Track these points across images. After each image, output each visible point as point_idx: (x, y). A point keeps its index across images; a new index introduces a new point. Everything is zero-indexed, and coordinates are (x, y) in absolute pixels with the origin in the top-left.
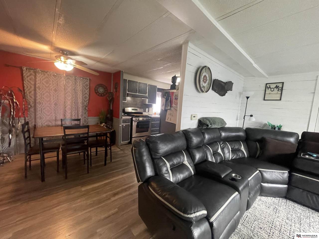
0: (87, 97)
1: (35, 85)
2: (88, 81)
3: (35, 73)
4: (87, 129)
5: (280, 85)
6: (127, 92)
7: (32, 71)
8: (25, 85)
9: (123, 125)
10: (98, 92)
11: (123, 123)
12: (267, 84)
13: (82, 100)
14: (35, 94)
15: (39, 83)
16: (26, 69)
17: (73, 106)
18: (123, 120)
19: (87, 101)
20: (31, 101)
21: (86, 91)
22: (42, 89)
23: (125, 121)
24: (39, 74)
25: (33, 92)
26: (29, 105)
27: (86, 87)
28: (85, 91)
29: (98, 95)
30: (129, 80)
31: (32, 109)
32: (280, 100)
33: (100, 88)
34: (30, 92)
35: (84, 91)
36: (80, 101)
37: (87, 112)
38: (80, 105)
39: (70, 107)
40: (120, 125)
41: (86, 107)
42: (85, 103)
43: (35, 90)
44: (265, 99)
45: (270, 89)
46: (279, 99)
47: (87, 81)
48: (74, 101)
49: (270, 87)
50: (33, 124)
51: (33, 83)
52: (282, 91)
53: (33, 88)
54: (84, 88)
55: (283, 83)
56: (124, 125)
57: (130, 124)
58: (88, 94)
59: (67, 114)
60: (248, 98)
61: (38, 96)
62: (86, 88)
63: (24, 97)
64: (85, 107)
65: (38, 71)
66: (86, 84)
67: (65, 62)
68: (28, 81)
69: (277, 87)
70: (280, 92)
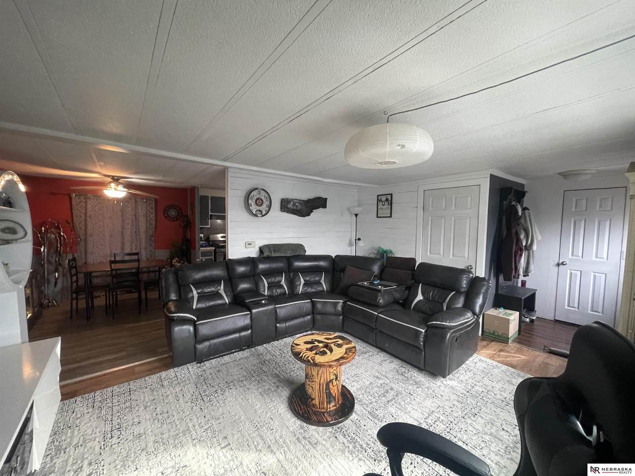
0: (153, 224)
1: (86, 214)
2: (154, 202)
3: (85, 198)
4: (137, 263)
5: (389, 197)
6: (210, 213)
7: (83, 197)
8: (74, 215)
9: (202, 260)
10: (168, 216)
11: (202, 256)
12: (378, 196)
13: (145, 229)
14: (86, 225)
15: (90, 211)
16: (75, 196)
17: (134, 237)
18: (201, 252)
19: (152, 229)
20: (81, 233)
21: (152, 216)
22: (94, 218)
23: (204, 254)
24: (90, 201)
25: (83, 223)
26: (79, 237)
27: (151, 210)
28: (150, 216)
29: (169, 220)
30: (212, 197)
31: (82, 243)
32: (391, 217)
33: (171, 210)
34: (80, 223)
35: (148, 216)
36: (143, 228)
37: (153, 244)
38: (143, 236)
39: (129, 238)
40: (198, 260)
41: (152, 237)
42: (151, 232)
43: (86, 220)
44: (379, 216)
45: (381, 203)
46: (389, 216)
47: (152, 203)
48: (134, 230)
49: (381, 200)
50: (84, 261)
51: (83, 211)
52: (391, 205)
53: (83, 218)
54: (148, 212)
55: (391, 194)
56: (204, 260)
57: (213, 257)
58: (154, 219)
59: (126, 247)
60: (356, 215)
61: (89, 227)
62: (151, 212)
63: (73, 229)
64: (150, 237)
65: (90, 197)
66: (150, 206)
67: (115, 189)
68: (77, 209)
69: (387, 200)
70: (390, 207)
